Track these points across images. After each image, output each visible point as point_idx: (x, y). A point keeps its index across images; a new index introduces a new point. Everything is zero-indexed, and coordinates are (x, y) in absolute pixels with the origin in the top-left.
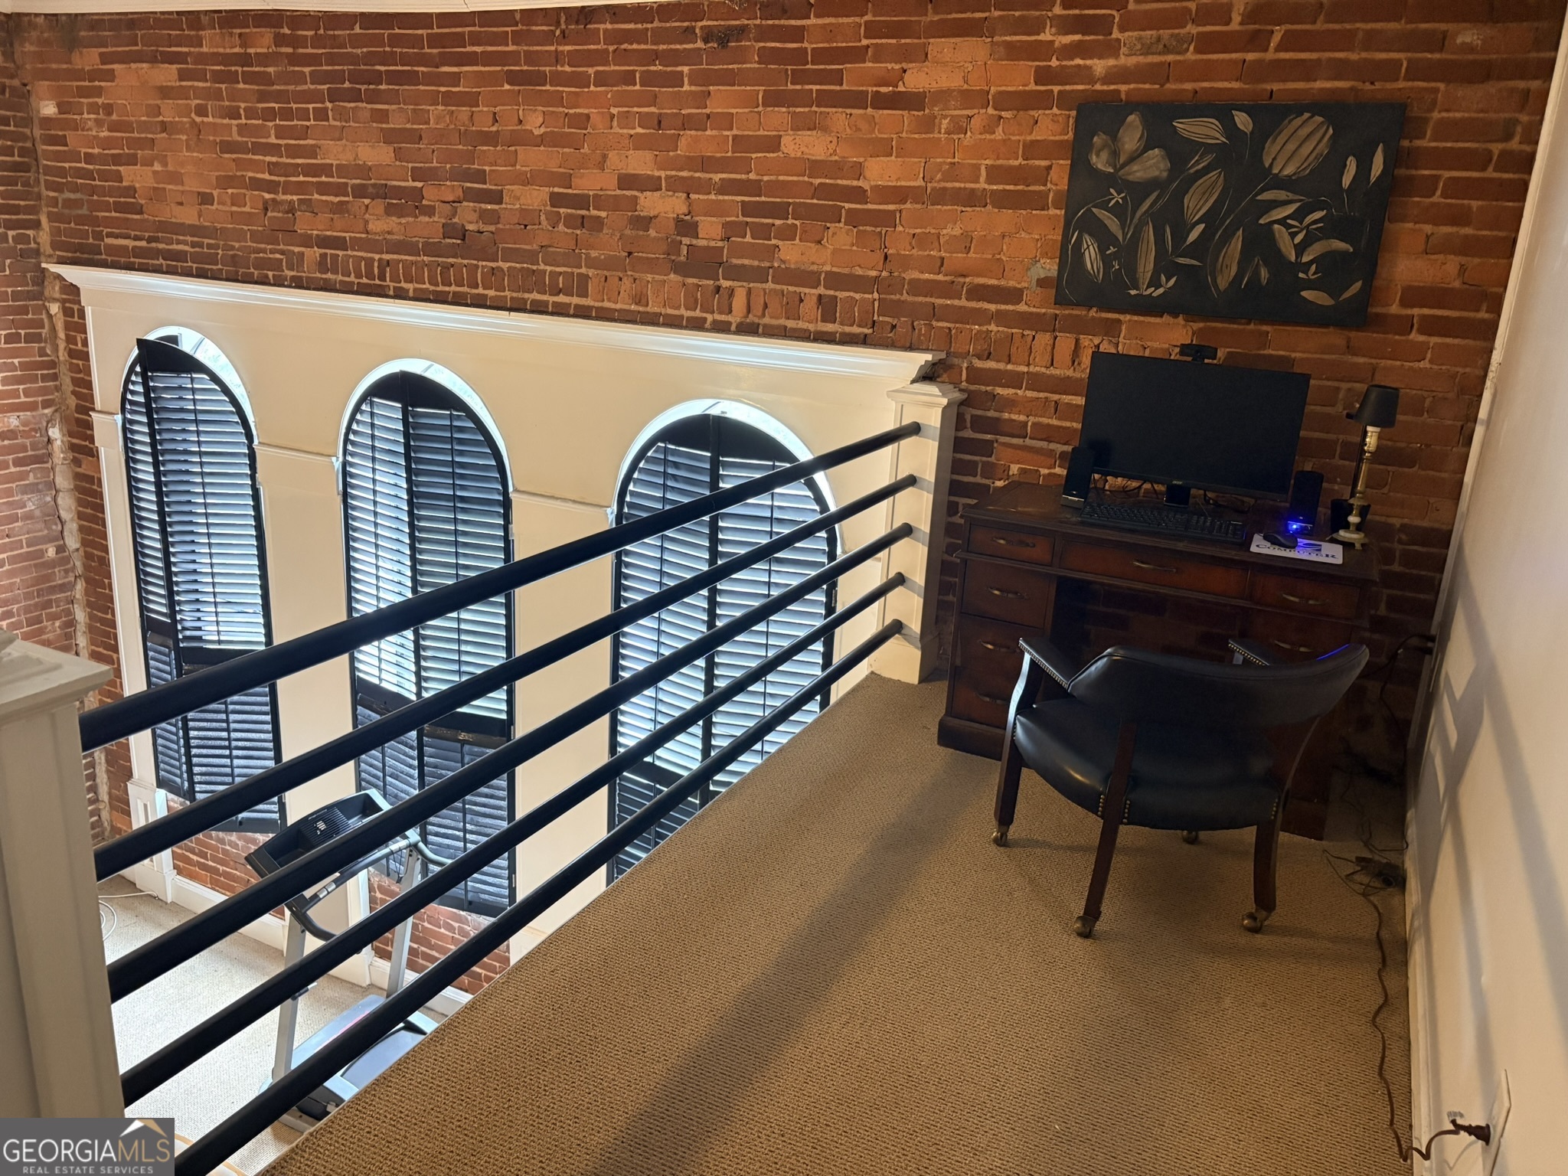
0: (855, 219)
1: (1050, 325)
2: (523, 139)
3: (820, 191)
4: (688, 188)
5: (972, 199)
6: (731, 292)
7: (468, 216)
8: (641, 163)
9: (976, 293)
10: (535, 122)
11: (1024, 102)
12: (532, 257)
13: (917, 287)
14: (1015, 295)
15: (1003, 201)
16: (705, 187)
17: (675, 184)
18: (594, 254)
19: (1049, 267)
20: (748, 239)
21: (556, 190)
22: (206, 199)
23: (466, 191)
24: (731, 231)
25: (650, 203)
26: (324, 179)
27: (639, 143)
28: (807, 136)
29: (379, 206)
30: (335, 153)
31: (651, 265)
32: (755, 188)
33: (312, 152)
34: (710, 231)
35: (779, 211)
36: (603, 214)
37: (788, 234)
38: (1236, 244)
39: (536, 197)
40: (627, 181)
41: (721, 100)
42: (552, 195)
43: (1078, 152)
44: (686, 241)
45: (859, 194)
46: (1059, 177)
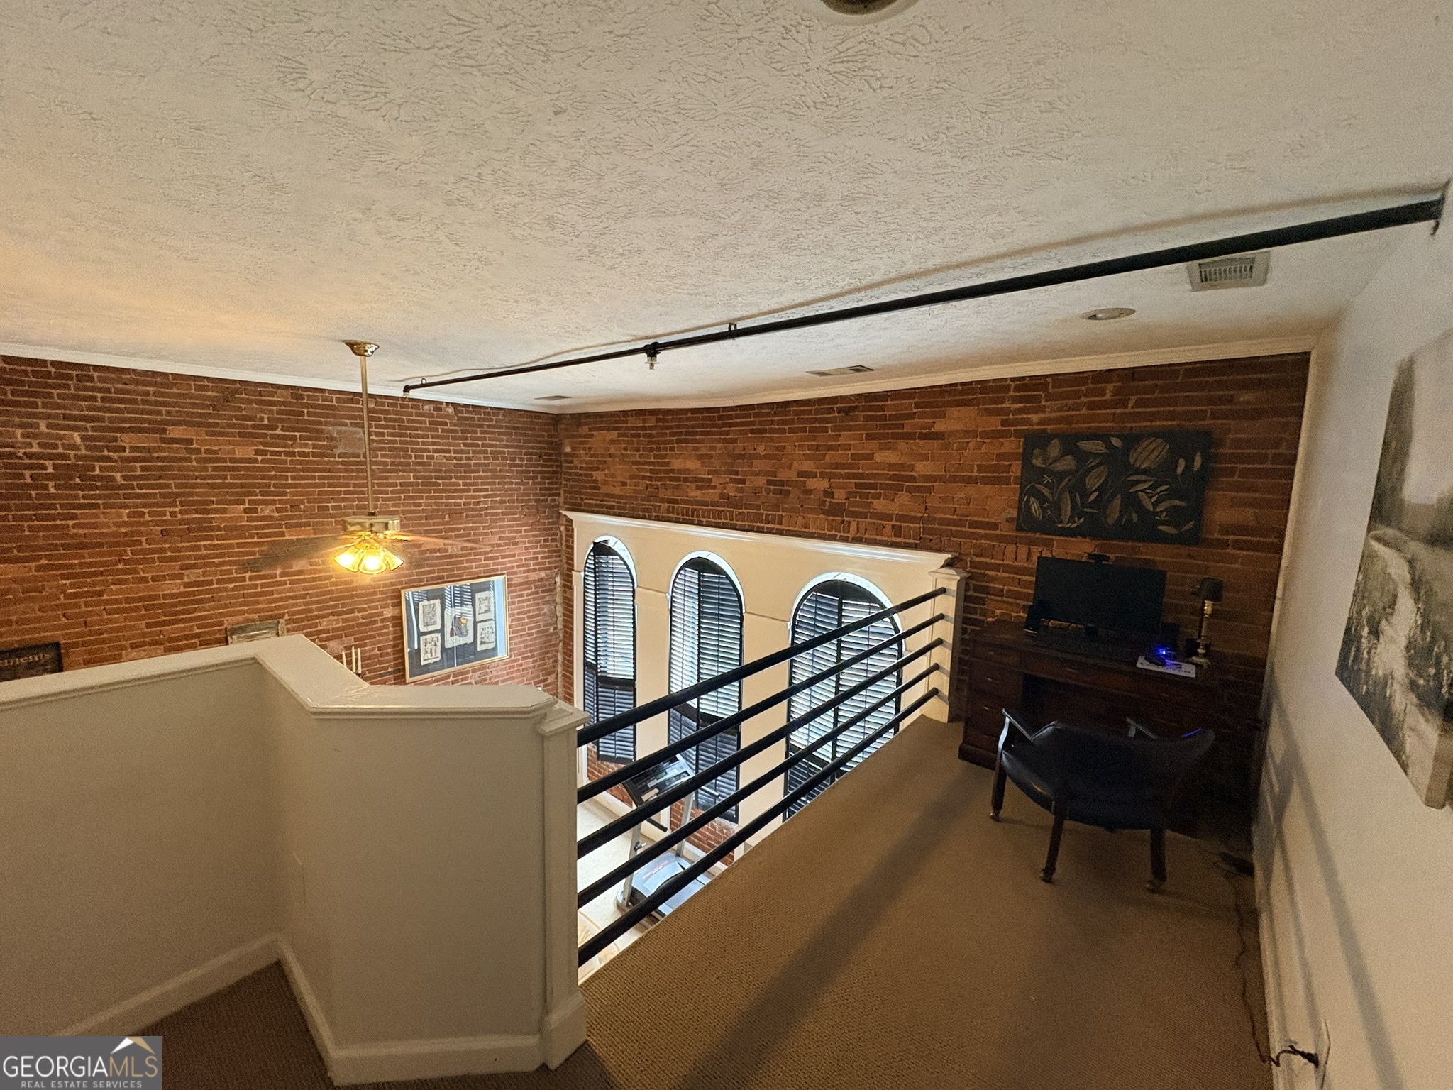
0: (909, 490)
1: (1015, 541)
2: (756, 457)
3: (893, 477)
4: (830, 477)
5: (970, 480)
6: (849, 523)
7: (731, 490)
8: (808, 466)
9: (973, 524)
10: (761, 450)
11: (996, 435)
12: (758, 507)
13: (942, 522)
14: (995, 526)
15: (986, 481)
16: (835, 476)
17: (823, 475)
18: (786, 506)
19: (1013, 513)
20: (858, 499)
21: (770, 478)
22: (624, 484)
23: (731, 479)
24: (850, 495)
25: (812, 483)
26: (672, 475)
27: (807, 457)
28: (887, 453)
29: (693, 486)
30: (676, 464)
31: (812, 511)
32: (861, 476)
33: (668, 464)
34: (840, 496)
35: (873, 486)
36: (790, 488)
37: (878, 497)
38: (1118, 501)
39: (761, 481)
40: (801, 474)
41: (845, 438)
42: (768, 480)
43: (1026, 458)
44: (828, 500)
45: (913, 479)
46: (1016, 469)
